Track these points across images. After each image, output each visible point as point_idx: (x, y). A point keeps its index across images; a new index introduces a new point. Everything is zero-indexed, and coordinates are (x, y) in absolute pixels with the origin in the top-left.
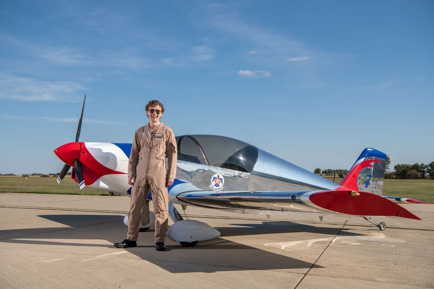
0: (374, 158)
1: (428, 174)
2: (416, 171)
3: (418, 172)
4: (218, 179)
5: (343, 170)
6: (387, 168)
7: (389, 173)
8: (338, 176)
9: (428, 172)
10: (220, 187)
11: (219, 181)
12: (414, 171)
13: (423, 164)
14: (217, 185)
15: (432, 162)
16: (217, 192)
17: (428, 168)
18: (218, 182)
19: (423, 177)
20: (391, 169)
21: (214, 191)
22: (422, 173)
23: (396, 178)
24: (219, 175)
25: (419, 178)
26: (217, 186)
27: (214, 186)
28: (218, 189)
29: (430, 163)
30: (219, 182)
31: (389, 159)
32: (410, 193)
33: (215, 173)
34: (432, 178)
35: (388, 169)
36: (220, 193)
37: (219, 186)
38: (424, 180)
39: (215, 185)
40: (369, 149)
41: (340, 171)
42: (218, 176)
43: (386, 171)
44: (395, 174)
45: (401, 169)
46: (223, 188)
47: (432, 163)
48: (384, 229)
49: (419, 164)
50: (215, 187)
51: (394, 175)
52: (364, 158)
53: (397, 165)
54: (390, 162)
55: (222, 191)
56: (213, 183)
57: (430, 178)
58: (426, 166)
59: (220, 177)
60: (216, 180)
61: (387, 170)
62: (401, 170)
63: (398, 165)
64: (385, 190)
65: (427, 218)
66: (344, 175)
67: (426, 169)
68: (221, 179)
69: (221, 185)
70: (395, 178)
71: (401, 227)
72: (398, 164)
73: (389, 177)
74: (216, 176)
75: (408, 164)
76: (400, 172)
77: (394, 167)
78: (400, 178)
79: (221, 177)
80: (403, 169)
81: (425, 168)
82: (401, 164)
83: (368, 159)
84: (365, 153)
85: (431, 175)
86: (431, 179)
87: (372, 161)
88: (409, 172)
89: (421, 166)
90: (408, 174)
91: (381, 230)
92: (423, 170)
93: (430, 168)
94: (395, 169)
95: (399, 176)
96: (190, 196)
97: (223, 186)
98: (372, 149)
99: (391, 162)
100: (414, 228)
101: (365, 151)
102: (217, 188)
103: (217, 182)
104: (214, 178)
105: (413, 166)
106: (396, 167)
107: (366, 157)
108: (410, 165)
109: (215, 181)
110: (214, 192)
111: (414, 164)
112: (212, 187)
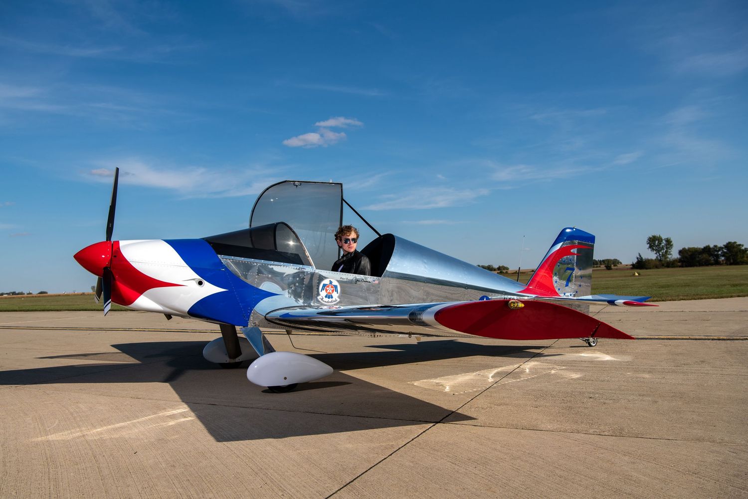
0: (576, 242)
1: (723, 258)
2: (707, 255)
3: (710, 257)
4: (330, 287)
5: (611, 260)
6: (669, 254)
7: (671, 260)
8: (605, 268)
9: (723, 256)
10: (334, 299)
11: (332, 289)
12: (705, 256)
13: (715, 246)
14: (329, 296)
15: (727, 242)
16: (330, 308)
17: (723, 250)
18: (331, 291)
19: (717, 263)
20: (674, 254)
21: (326, 305)
22: (715, 258)
23: (682, 266)
24: (332, 280)
25: (712, 264)
26: (329, 298)
27: (324, 298)
28: (332, 302)
29: (725, 244)
30: (333, 291)
31: (671, 242)
32: (689, 286)
33: (326, 278)
34: (729, 263)
35: (671, 254)
36: (334, 309)
37: (332, 297)
38: (718, 267)
39: (326, 297)
40: (568, 230)
41: (608, 261)
42: (331, 282)
43: (667, 258)
44: (680, 260)
45: (687, 253)
46: (338, 300)
47: (727, 244)
48: (594, 345)
49: (712, 246)
50: (327, 299)
51: (679, 262)
52: (562, 243)
53: (681, 249)
54: (672, 245)
55: (337, 306)
56: (323, 294)
57: (725, 263)
58: (721, 248)
59: (333, 284)
60: (328, 288)
61: (669, 256)
62: (687, 255)
63: (683, 249)
64: (656, 283)
65: (686, 320)
66: (612, 265)
67: (720, 253)
68: (336, 287)
69: (335, 295)
70: (680, 267)
71: (640, 337)
72: (683, 247)
73: (672, 265)
74: (326, 282)
75: (696, 247)
76: (686, 257)
77: (678, 252)
78: (687, 266)
79: (335, 283)
80: (690, 253)
81: (719, 250)
82: (687, 248)
83: (567, 244)
84: (562, 236)
85: (727, 259)
86: (727, 265)
87: (573, 247)
88: (698, 257)
89: (713, 248)
90: (698, 259)
91: (590, 346)
92: (716, 253)
93: (725, 251)
94: (680, 255)
95: (684, 264)
96: (287, 315)
97: (339, 297)
98: (574, 229)
99: (674, 245)
100: (657, 337)
101: (563, 232)
102: (330, 300)
103: (328, 291)
104: (324, 285)
105: (702, 249)
106: (680, 252)
107: (565, 241)
108: (699, 248)
109: (327, 290)
110: (325, 308)
111: (705, 246)
112: (322, 299)
